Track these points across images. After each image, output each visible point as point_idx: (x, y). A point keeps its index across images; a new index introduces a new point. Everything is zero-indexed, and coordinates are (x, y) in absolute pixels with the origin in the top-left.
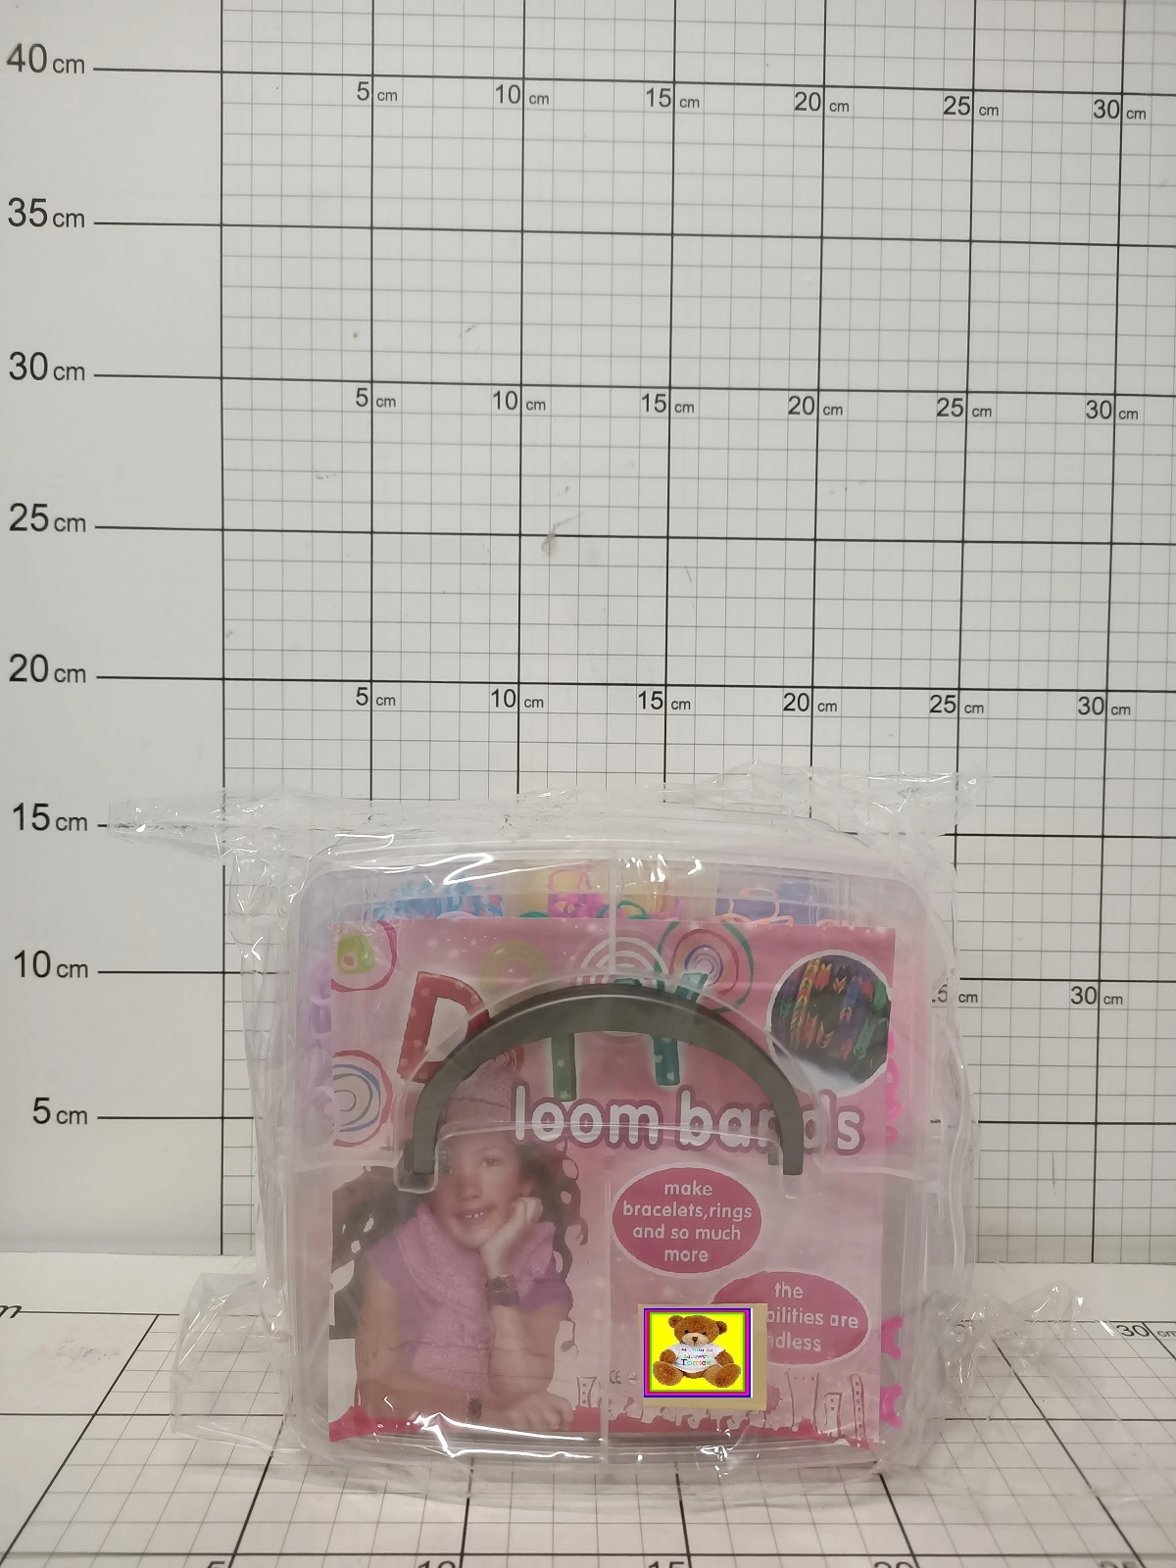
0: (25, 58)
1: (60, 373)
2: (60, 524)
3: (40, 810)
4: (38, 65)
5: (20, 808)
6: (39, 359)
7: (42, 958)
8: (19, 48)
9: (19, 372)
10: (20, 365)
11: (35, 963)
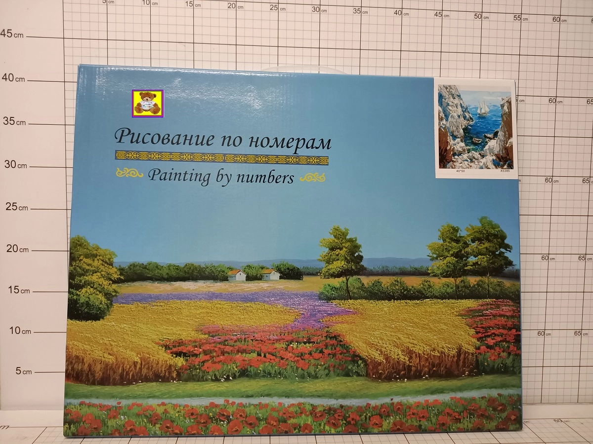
0: (7, 77)
1: (19, 166)
2: (21, 208)
3: (16, 288)
4: (11, 79)
5: (11, 287)
6: (13, 162)
7: (18, 329)
8: (5, 74)
9: (7, 166)
10: (8, 164)
11: (16, 330)
